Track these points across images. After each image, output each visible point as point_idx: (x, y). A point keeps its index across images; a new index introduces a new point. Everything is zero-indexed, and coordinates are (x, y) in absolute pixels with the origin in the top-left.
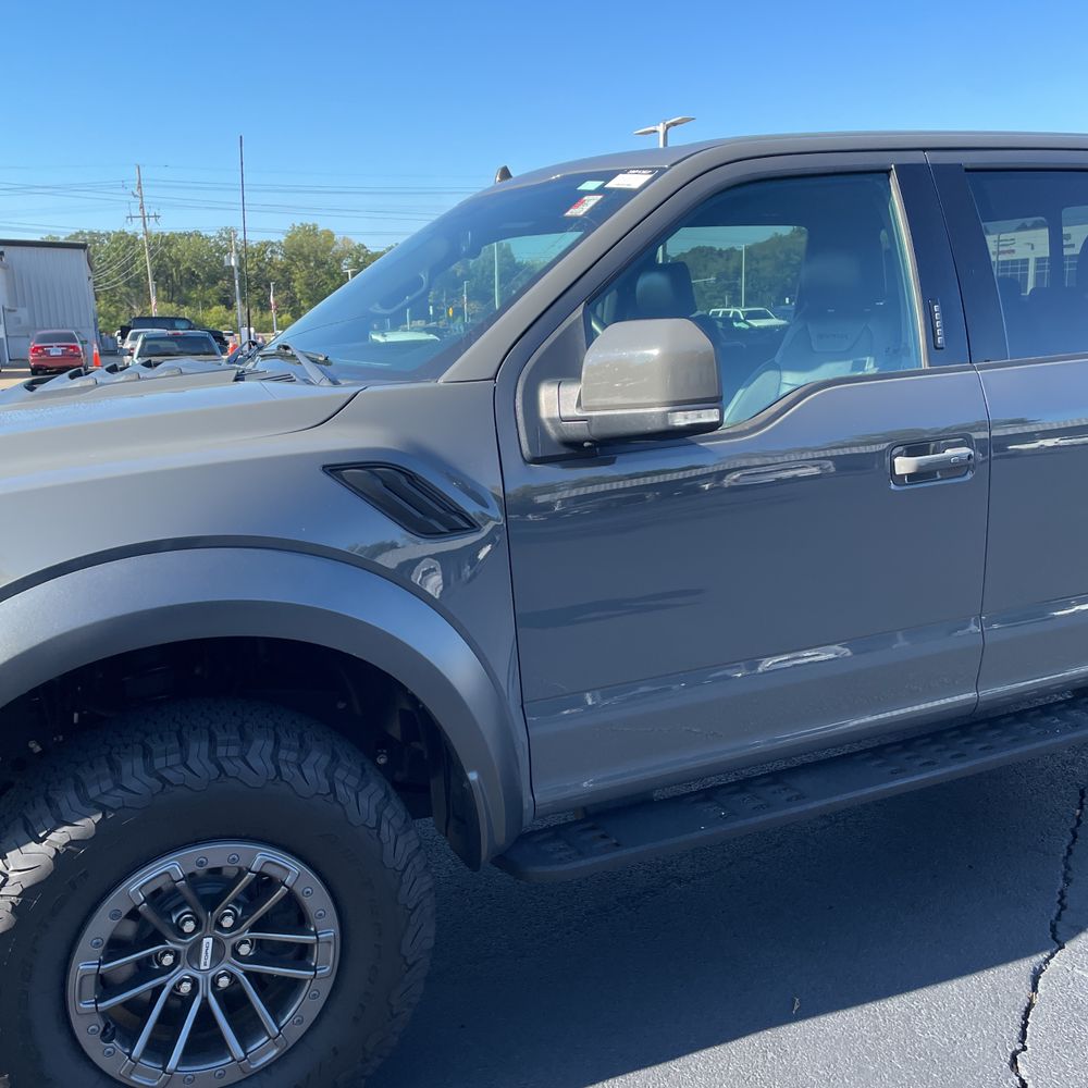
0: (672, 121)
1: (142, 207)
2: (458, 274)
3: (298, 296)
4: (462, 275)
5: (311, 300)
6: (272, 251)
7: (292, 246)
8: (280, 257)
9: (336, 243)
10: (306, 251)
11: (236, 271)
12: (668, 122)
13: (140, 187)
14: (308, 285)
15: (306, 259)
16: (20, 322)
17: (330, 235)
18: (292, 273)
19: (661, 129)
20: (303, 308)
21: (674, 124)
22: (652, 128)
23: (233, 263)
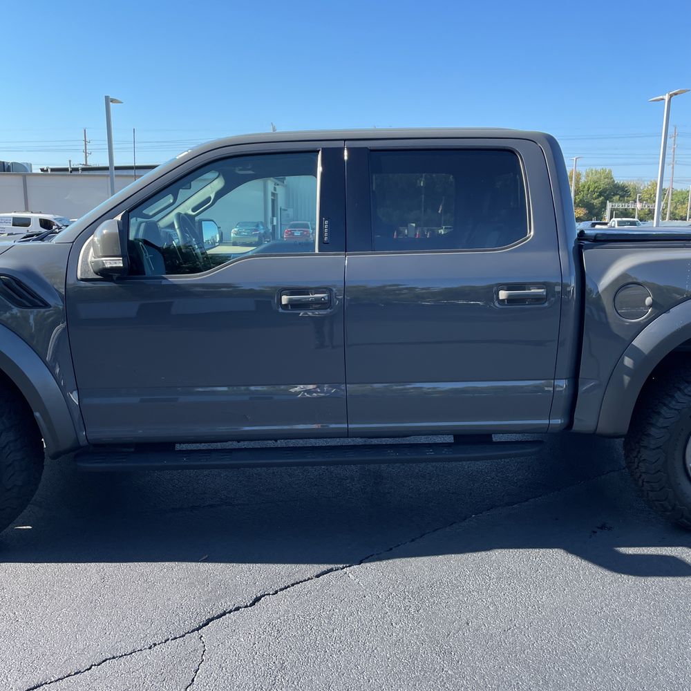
0: (674, 92)
12: (671, 93)
16: (289, 217)
19: (666, 97)
21: (676, 94)
22: (661, 97)
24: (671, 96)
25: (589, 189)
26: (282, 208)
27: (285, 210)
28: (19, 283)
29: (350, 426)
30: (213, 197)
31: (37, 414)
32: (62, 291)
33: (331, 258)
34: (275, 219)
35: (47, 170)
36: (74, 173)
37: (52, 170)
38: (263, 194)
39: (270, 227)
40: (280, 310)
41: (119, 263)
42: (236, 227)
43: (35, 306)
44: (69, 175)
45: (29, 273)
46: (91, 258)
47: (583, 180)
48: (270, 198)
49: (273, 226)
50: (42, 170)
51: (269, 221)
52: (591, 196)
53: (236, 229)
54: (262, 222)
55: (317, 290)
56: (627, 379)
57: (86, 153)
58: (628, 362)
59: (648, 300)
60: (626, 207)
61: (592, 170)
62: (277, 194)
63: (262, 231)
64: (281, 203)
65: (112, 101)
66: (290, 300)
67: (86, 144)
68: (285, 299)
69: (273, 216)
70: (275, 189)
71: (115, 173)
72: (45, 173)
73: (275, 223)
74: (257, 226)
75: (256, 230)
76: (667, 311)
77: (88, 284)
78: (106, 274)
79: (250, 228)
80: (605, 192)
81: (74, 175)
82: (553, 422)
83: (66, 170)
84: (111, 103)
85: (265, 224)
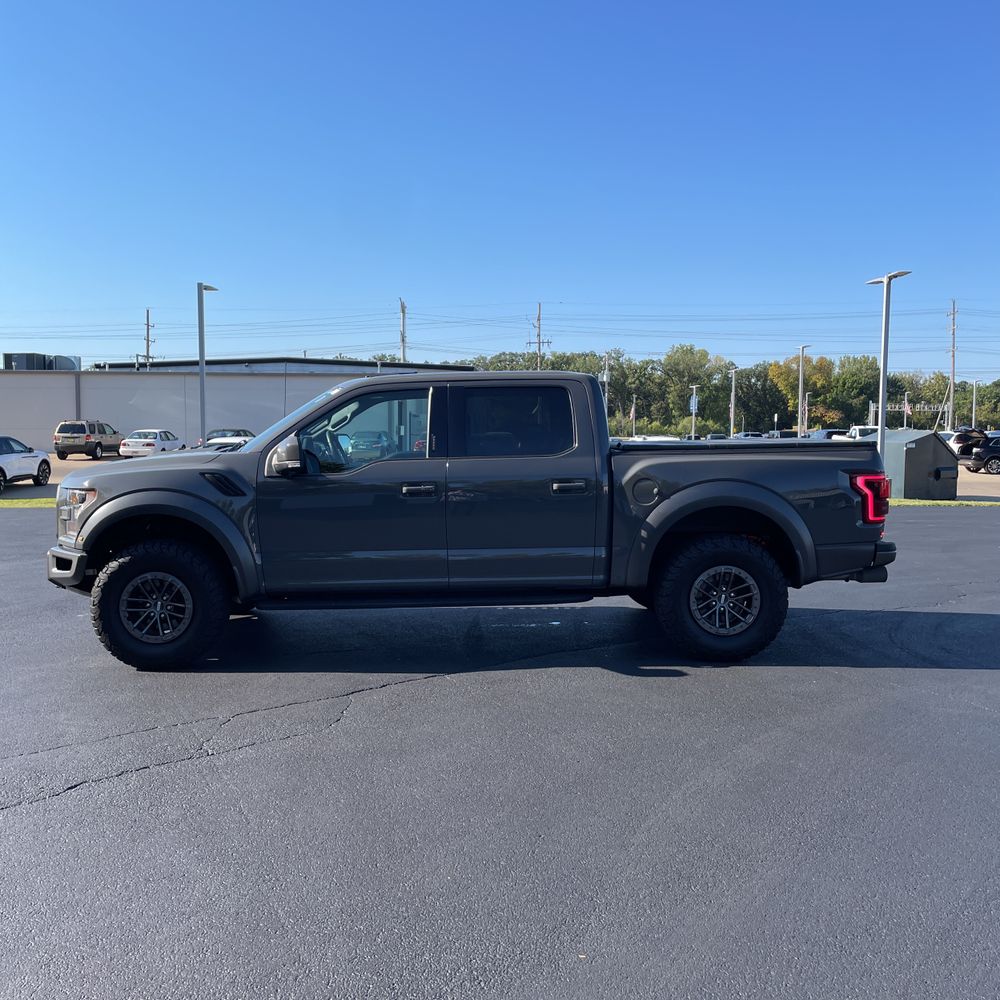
1: (539, 335)
2: (819, 385)
3: (671, 406)
4: (823, 387)
5: (681, 409)
6: (652, 368)
7: (669, 363)
8: (659, 373)
9: (709, 361)
10: (681, 367)
11: (606, 386)
13: (539, 320)
14: (680, 397)
15: (681, 375)
17: (705, 354)
18: (669, 387)
20: (674, 417)
23: (605, 379)
24: (890, 279)
25: (844, 384)
27: (415, 416)
28: (226, 479)
29: (451, 580)
30: (349, 416)
31: (235, 568)
32: (254, 486)
33: (438, 461)
34: (402, 428)
35: (104, 367)
36: (141, 370)
37: (112, 366)
39: (396, 439)
40: (401, 496)
41: (297, 465)
43: (238, 495)
44: (134, 373)
45: (232, 472)
46: (275, 461)
47: (837, 371)
49: (400, 438)
50: (98, 366)
52: (849, 394)
54: (384, 432)
55: (429, 483)
56: (643, 545)
57: (148, 341)
58: (644, 533)
59: (656, 490)
60: (897, 409)
61: (849, 358)
63: (386, 444)
65: (206, 288)
66: (408, 490)
67: (148, 329)
68: (404, 489)
69: (400, 423)
71: (207, 369)
72: (102, 370)
73: (402, 433)
74: (380, 437)
76: (668, 497)
77: (271, 480)
78: (284, 472)
80: (868, 389)
81: (143, 374)
82: (595, 577)
83: (132, 366)
85: (389, 435)
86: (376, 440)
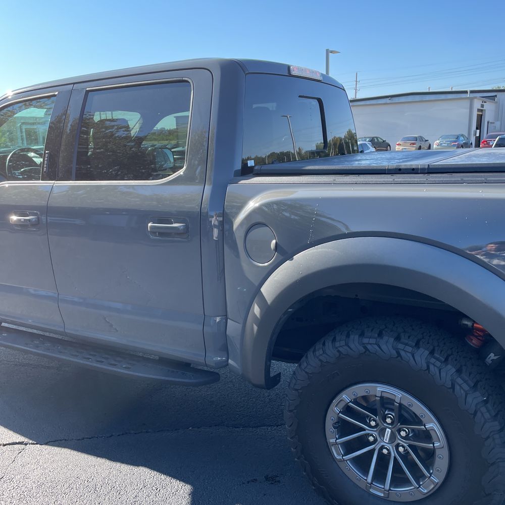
26: (490, 121)
38: (468, 110)
42: (439, 140)
48: (475, 113)
51: (473, 133)
53: (438, 141)
62: (485, 110)
64: (488, 117)
70: (482, 106)
75: (455, 142)
79: (451, 140)
84: (330, 54)
86: (455, 140)
